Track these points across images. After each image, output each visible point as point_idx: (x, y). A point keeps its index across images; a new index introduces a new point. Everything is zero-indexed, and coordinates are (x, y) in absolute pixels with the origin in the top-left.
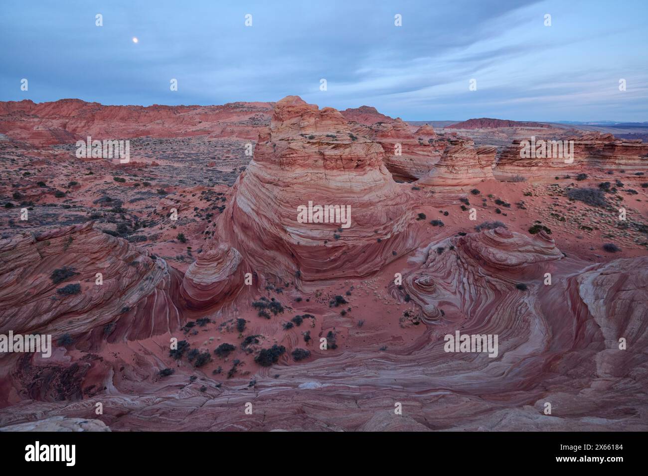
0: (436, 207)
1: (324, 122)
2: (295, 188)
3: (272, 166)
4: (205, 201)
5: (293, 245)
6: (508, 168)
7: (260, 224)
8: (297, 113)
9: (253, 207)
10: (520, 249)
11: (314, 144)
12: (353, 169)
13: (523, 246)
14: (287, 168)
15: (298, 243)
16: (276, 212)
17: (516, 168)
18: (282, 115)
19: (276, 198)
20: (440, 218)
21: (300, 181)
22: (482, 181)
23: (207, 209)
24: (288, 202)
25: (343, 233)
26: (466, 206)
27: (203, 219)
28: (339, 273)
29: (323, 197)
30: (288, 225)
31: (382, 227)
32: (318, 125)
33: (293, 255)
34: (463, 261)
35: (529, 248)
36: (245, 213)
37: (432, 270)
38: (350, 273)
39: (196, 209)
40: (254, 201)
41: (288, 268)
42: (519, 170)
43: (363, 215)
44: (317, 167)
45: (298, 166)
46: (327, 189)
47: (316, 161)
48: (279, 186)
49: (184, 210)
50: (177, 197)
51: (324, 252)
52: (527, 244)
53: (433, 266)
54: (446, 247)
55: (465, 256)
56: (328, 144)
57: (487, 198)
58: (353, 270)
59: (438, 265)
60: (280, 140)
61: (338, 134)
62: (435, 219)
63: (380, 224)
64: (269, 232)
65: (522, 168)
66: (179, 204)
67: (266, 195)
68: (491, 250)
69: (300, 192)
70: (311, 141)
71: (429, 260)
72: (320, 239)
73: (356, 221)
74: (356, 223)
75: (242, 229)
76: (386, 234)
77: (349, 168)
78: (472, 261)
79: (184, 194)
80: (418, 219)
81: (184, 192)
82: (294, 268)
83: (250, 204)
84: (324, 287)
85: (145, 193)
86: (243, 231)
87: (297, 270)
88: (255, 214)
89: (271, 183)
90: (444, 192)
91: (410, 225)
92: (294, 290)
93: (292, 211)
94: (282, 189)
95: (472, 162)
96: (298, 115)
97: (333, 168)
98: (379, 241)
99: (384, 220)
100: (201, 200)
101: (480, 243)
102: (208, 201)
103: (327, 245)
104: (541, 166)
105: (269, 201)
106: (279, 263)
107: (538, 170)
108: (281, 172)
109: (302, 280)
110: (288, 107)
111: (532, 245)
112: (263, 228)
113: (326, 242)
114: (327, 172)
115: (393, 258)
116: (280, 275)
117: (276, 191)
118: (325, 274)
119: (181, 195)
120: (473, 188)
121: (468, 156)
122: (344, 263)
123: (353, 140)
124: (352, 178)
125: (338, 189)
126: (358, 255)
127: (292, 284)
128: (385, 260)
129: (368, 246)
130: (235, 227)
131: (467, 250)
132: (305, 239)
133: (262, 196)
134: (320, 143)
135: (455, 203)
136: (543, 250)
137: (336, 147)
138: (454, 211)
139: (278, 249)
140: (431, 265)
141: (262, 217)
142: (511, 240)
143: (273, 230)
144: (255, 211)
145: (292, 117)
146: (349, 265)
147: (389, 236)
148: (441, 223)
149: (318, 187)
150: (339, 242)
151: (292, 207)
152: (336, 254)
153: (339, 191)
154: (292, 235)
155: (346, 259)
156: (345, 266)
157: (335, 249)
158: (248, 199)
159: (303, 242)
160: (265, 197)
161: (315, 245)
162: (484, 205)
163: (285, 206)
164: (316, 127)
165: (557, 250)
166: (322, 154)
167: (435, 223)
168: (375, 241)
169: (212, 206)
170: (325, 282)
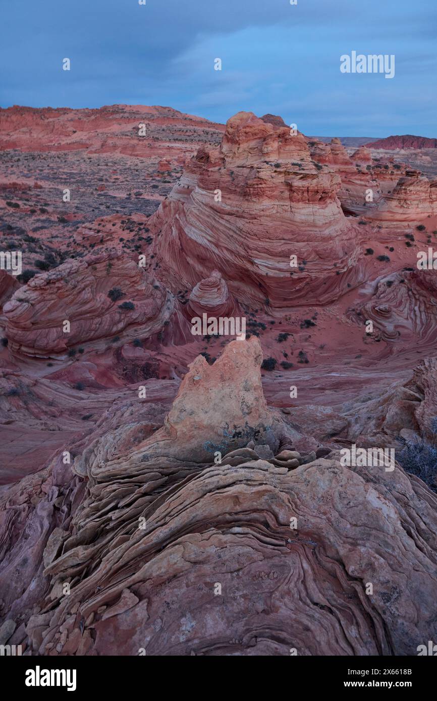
0: (382, 243)
1: (287, 148)
2: (262, 221)
3: (232, 196)
4: (128, 231)
5: (262, 275)
7: (220, 254)
8: (256, 134)
9: (210, 238)
11: (280, 173)
12: (317, 202)
14: (254, 199)
15: (267, 274)
16: (242, 244)
18: (239, 137)
19: (241, 230)
20: (386, 253)
21: (267, 213)
22: (429, 216)
23: (133, 240)
24: (255, 235)
25: (307, 265)
26: (411, 242)
27: (133, 251)
28: (303, 302)
29: (288, 230)
30: (255, 257)
31: (340, 261)
32: (282, 151)
33: (260, 285)
34: (415, 292)
36: (201, 245)
37: (384, 300)
38: (313, 301)
39: (121, 240)
40: (211, 232)
41: (255, 296)
43: (324, 250)
44: (283, 199)
45: (266, 198)
46: (292, 222)
47: (282, 192)
48: (244, 217)
49: (108, 240)
50: (95, 226)
51: (291, 282)
53: (384, 297)
54: (394, 281)
55: (418, 288)
56: (296, 174)
57: (432, 235)
58: (315, 299)
59: (389, 296)
60: (239, 167)
61: (303, 163)
62: (382, 254)
63: (338, 258)
64: (233, 263)
66: (100, 234)
67: (226, 227)
69: (267, 225)
70: (278, 170)
71: (379, 292)
72: (287, 271)
73: (318, 255)
74: (318, 257)
75: (198, 260)
76: (343, 268)
77: (314, 201)
78: (424, 292)
79: (103, 223)
80: (366, 254)
81: (102, 220)
82: (262, 296)
83: (204, 235)
84: (291, 313)
85: (43, 221)
86: (201, 263)
87: (265, 298)
88: (213, 246)
89: (232, 214)
90: (391, 228)
91: (359, 260)
92: (264, 315)
93: (260, 243)
94: (248, 221)
95: (424, 195)
96: (256, 137)
97: (298, 201)
98: (338, 273)
99: (341, 254)
100: (123, 230)
102: (131, 231)
103: (293, 276)
105: (231, 233)
106: (244, 292)
108: (246, 203)
109: (271, 307)
110: (245, 127)
112: (225, 260)
113: (292, 274)
114: (293, 204)
115: (348, 289)
116: (246, 303)
117: (240, 223)
118: (292, 302)
119: (99, 224)
120: (419, 224)
121: (422, 189)
122: (307, 293)
123: (319, 169)
124: (316, 211)
125: (302, 223)
126: (318, 287)
127: (261, 310)
128: (342, 291)
129: (329, 278)
130: (188, 259)
131: (420, 283)
132: (273, 271)
133: (221, 228)
134: (287, 173)
135: (400, 239)
137: (305, 177)
138: (399, 247)
139: (242, 280)
140: (382, 296)
141: (223, 249)
143: (239, 262)
144: (213, 243)
145: (249, 140)
146: (312, 294)
147: (345, 270)
148: (388, 258)
149: (284, 220)
150: (304, 274)
151: (259, 239)
152: (300, 285)
153: (303, 225)
154: (259, 266)
155: (309, 290)
156: (308, 296)
157: (300, 280)
158: (202, 231)
159: (271, 273)
160: (225, 230)
161: (282, 276)
162: (429, 241)
163: (252, 239)
164: (279, 153)
166: (289, 186)
167: (382, 259)
168: (334, 274)
169: (137, 237)
170: (291, 309)
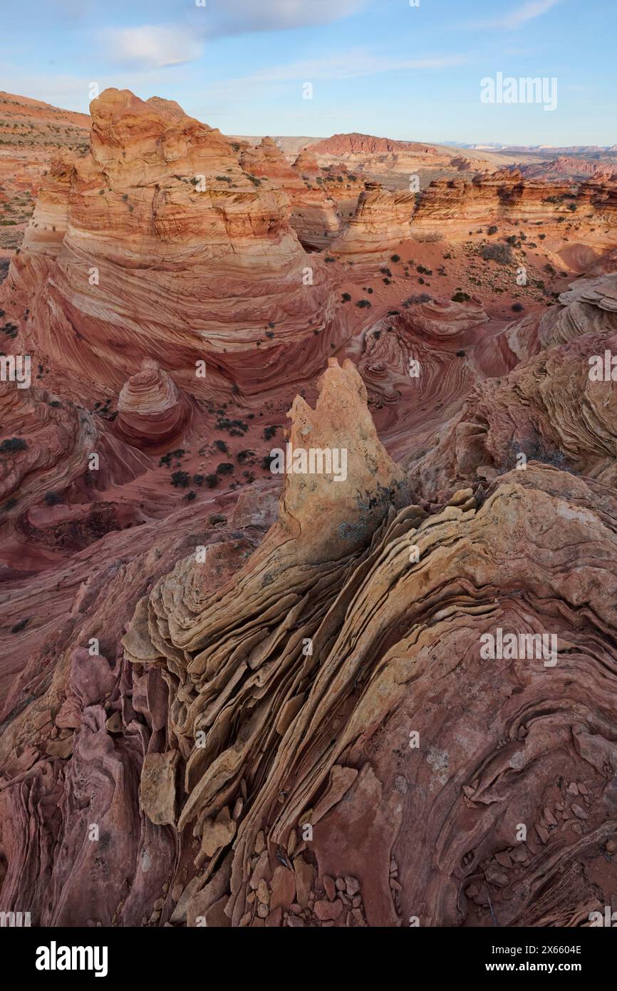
0: (358, 284)
1: (204, 152)
2: (196, 271)
3: (136, 237)
5: (218, 354)
6: (425, 222)
7: (148, 335)
8: (146, 130)
9: (121, 311)
10: (457, 318)
12: (266, 235)
13: (459, 314)
14: (175, 239)
15: (225, 350)
16: (175, 312)
17: (433, 222)
18: (119, 134)
19: (167, 290)
20: (365, 297)
21: (200, 259)
22: (401, 243)
24: (192, 295)
25: (276, 328)
26: (389, 279)
28: (283, 379)
29: (236, 281)
30: (202, 329)
31: (315, 316)
32: (195, 156)
33: (220, 368)
34: (406, 340)
35: (464, 315)
36: (109, 323)
37: (375, 356)
38: (295, 376)
40: (119, 301)
41: (217, 386)
42: (435, 225)
43: (291, 303)
44: (217, 234)
45: (192, 235)
46: (240, 269)
47: (213, 224)
48: (167, 270)
51: (260, 356)
52: (461, 311)
53: (375, 353)
54: (381, 330)
55: (407, 334)
56: (226, 193)
57: (409, 266)
58: (297, 373)
59: (381, 350)
60: (133, 187)
61: (232, 175)
62: (361, 299)
63: (311, 312)
64: (171, 344)
65: (438, 222)
67: (143, 289)
68: (433, 322)
69: (205, 278)
71: (368, 347)
72: (251, 341)
73: (286, 311)
74: (286, 314)
75: (112, 348)
76: (321, 324)
77: (261, 234)
78: (415, 338)
80: (343, 302)
82: (226, 384)
83: (111, 307)
84: (271, 398)
86: (118, 352)
87: (231, 386)
88: (130, 321)
89: (146, 267)
90: (364, 262)
91: (337, 310)
92: (237, 409)
93: (202, 307)
94: (175, 274)
95: (390, 215)
97: (241, 236)
98: (316, 333)
99: (314, 306)
101: (422, 317)
103: (261, 347)
104: (457, 218)
105: (154, 297)
107: (454, 224)
108: (164, 246)
109: (243, 396)
111: (466, 312)
112: (157, 341)
113: (258, 344)
114: (235, 241)
116: (207, 398)
117: (164, 279)
118: (268, 383)
120: (393, 253)
121: (387, 206)
123: (257, 185)
124: (268, 249)
125: (254, 268)
126: (298, 354)
127: (231, 403)
129: (307, 340)
130: (95, 350)
131: (409, 328)
132: (232, 344)
133: (134, 291)
134: (213, 193)
135: (376, 275)
136: (475, 315)
137: (240, 198)
138: (379, 288)
140: (372, 352)
141: (148, 324)
142: (448, 310)
144: (129, 317)
145: (138, 140)
146: (291, 367)
147: (324, 327)
148: (368, 303)
149: (227, 267)
150: (275, 341)
151: (199, 301)
152: (274, 357)
153: (256, 271)
154: (211, 341)
155: (287, 361)
156: (288, 370)
157: (271, 350)
158: (104, 300)
159: (231, 348)
160: (142, 293)
161: (246, 349)
162: (407, 275)
163: (189, 302)
164: (192, 161)
165: (484, 314)
166: (222, 213)
167: (363, 304)
168: (312, 334)
170: (270, 392)
